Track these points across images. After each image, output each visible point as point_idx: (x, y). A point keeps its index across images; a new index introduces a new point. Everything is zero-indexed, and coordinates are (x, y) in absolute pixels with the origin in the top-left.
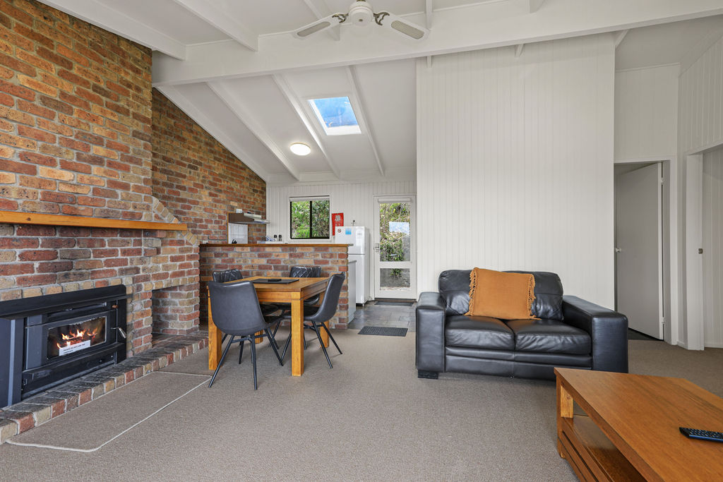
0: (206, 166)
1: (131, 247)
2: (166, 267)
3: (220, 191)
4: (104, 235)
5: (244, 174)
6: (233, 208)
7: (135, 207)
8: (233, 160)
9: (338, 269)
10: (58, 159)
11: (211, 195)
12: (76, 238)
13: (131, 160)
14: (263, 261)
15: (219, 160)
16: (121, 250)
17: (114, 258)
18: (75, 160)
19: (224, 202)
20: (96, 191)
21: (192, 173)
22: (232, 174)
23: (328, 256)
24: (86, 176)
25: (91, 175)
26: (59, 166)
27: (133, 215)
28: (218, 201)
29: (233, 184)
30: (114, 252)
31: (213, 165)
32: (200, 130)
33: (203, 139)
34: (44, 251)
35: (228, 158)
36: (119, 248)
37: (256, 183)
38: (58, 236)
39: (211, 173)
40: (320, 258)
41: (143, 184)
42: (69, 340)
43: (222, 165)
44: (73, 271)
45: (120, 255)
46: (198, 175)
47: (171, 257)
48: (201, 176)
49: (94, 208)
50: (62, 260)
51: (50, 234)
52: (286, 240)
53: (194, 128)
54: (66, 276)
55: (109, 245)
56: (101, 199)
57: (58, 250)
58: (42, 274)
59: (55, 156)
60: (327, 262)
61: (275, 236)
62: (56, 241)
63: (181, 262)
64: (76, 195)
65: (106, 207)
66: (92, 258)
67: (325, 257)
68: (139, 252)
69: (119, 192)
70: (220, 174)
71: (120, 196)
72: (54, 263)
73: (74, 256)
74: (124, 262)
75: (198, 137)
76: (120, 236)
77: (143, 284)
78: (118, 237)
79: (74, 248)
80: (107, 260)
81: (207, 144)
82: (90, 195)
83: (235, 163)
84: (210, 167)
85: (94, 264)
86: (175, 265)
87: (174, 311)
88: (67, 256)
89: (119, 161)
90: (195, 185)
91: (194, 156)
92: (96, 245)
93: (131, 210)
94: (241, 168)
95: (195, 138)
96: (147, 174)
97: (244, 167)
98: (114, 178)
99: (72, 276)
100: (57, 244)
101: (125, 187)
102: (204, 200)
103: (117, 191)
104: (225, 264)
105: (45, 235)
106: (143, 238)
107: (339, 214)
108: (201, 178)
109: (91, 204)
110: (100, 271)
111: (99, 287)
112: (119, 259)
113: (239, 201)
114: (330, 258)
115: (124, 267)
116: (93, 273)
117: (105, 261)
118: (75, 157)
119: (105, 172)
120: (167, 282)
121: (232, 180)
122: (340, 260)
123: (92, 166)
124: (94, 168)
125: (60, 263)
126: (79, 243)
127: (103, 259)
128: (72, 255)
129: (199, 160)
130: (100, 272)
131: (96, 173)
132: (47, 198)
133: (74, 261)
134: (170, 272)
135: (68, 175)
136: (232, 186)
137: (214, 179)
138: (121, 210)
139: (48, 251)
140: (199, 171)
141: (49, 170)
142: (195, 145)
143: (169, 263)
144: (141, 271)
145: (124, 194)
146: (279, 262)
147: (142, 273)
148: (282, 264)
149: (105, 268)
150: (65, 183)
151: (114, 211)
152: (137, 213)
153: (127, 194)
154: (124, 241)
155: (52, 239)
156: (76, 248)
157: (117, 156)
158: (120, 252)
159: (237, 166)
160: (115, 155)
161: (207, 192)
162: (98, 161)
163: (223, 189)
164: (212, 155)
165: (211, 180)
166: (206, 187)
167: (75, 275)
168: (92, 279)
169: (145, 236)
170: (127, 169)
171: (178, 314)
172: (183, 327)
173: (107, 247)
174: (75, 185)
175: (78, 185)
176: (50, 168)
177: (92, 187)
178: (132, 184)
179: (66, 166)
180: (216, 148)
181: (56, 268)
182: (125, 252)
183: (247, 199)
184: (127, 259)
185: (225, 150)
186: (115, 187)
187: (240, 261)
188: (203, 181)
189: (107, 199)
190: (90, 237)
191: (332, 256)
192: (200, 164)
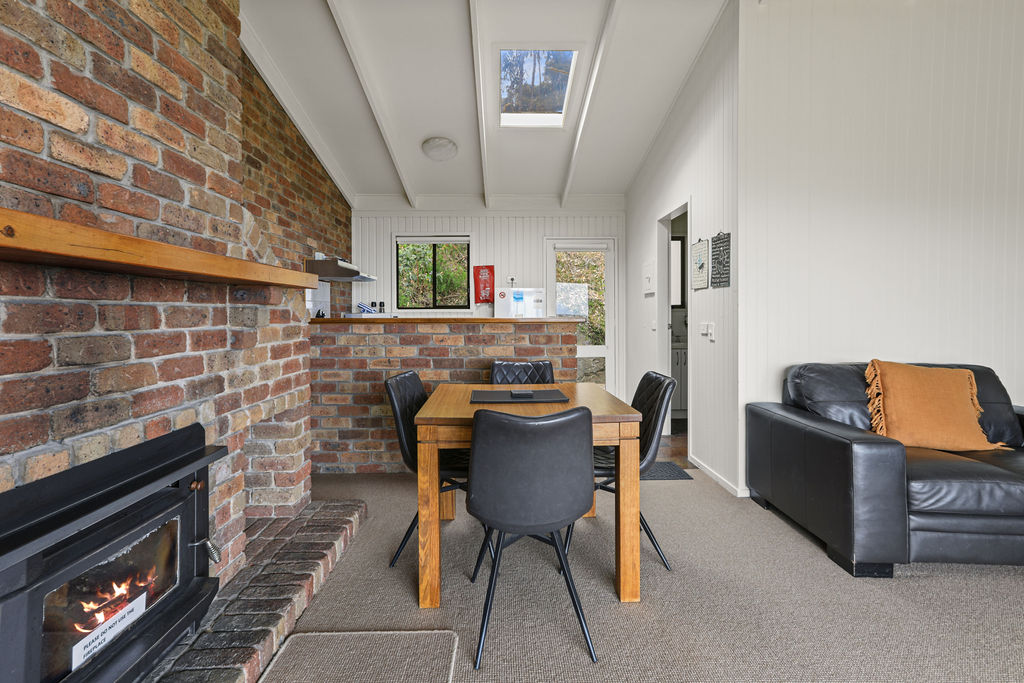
0: (274, 165)
1: (207, 327)
2: (266, 372)
3: (293, 216)
4: (157, 298)
5: (325, 189)
6: (310, 250)
7: (215, 229)
8: (311, 160)
9: (560, 362)
10: (45, 58)
11: (281, 222)
12: (95, 304)
13: (205, 107)
14: (412, 352)
15: (292, 157)
16: (192, 334)
17: (177, 355)
18: (88, 74)
19: (298, 239)
20: (139, 174)
21: (253, 175)
22: (310, 187)
23: (543, 340)
24: (118, 129)
25: (128, 128)
26: (48, 80)
27: (210, 247)
28: (290, 235)
29: (310, 206)
30: (176, 341)
31: (284, 165)
32: (264, 90)
33: (267, 108)
34: (18, 343)
35: (304, 155)
36: (186, 330)
37: (340, 208)
38: (49, 296)
39: (282, 180)
40: (526, 343)
41: (226, 175)
42: (98, 611)
43: (295, 166)
44: (90, 399)
45: (188, 348)
46: (262, 181)
47: (273, 349)
48: (267, 183)
49: (136, 221)
50: (65, 370)
51: (31, 290)
52: (390, 311)
53: (256, 83)
54: (76, 415)
55: (168, 324)
56: (152, 200)
57: (52, 340)
58: (9, 416)
59: (37, 43)
60: (541, 352)
61: (373, 304)
62: (49, 309)
63: (285, 360)
64: (94, 178)
65: (159, 223)
66: (133, 360)
67: (537, 342)
68: (220, 338)
69: (186, 185)
70: (293, 184)
71: (187, 197)
72: (43, 378)
73: (95, 353)
74: (196, 365)
75: (262, 102)
76: (190, 299)
77: (228, 415)
78: (184, 303)
79: (90, 333)
80: (166, 361)
81: (274, 120)
82: (126, 182)
83: (313, 166)
84: (279, 168)
85: (140, 373)
86: (277, 366)
87: (262, 465)
88: (78, 355)
89: (183, 104)
90: (258, 199)
91: (256, 139)
92: (142, 322)
93: (207, 234)
94: (321, 178)
95: (257, 104)
96: (235, 151)
97: (325, 176)
98: (176, 147)
99: (90, 415)
100: (50, 320)
101: (197, 175)
102: (271, 231)
103: (181, 182)
104: (329, 357)
105: (16, 291)
106: (228, 305)
107: (487, 267)
108: (266, 188)
109: (131, 208)
110: (151, 391)
111: (153, 436)
112: (188, 358)
113: (318, 237)
114: (546, 344)
115: (196, 378)
116: (139, 399)
117: (163, 366)
118: (89, 66)
119: (158, 126)
120: (267, 406)
121: (310, 198)
122: (564, 347)
123: (129, 102)
124: (135, 110)
125: (59, 377)
126: (103, 318)
127: (155, 361)
128: (90, 352)
129: (263, 151)
130: (150, 395)
131: (139, 125)
132: (20, 172)
133: (92, 370)
134: (271, 383)
135: (74, 116)
136: (310, 209)
137: (285, 191)
138: (189, 234)
139: (26, 342)
140: (262, 172)
141: (22, 86)
142: (257, 117)
143: (270, 362)
144: (226, 384)
145: (195, 193)
146: (444, 351)
147: (227, 391)
148: (452, 356)
149: (161, 384)
150: (67, 136)
151: (179, 234)
152: (218, 243)
153: (202, 194)
154: (195, 312)
155: (36, 305)
156: (98, 331)
157: (180, 91)
158: (188, 342)
159: (315, 172)
160: (176, 88)
161: (275, 215)
162: (141, 91)
163: (297, 213)
164: (282, 145)
165: (281, 192)
166: (274, 207)
167: (97, 410)
168: (137, 416)
169: (234, 300)
170: (199, 131)
171: (273, 473)
172: (287, 499)
173: (163, 328)
174: (91, 147)
175: (96, 149)
176: (27, 81)
177: (130, 162)
178: (208, 171)
179: (67, 84)
180: (287, 132)
181: (47, 394)
182: (200, 341)
183: (328, 236)
184: (201, 358)
185: (301, 140)
186: (179, 170)
187: (362, 351)
188: (270, 193)
189: (163, 201)
190: (127, 301)
191: (549, 340)
192: (265, 159)
